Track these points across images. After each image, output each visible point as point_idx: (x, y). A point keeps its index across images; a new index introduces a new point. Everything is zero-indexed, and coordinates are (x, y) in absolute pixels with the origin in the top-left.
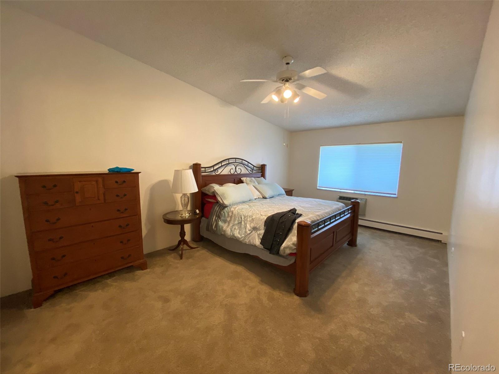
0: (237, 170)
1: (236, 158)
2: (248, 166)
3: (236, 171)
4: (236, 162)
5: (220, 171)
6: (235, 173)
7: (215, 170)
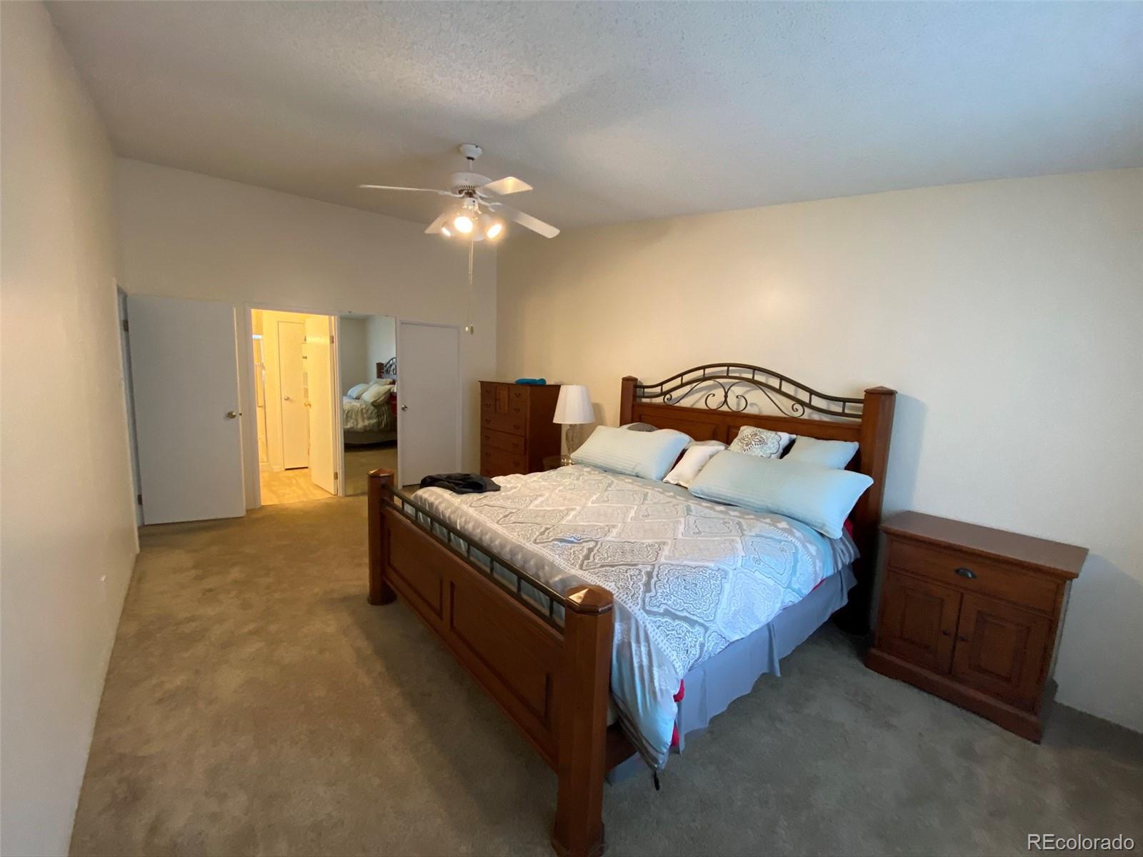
0: (728, 399)
1: (729, 365)
2: (779, 391)
3: (726, 401)
4: (728, 377)
5: (675, 394)
6: (722, 409)
7: (663, 394)
